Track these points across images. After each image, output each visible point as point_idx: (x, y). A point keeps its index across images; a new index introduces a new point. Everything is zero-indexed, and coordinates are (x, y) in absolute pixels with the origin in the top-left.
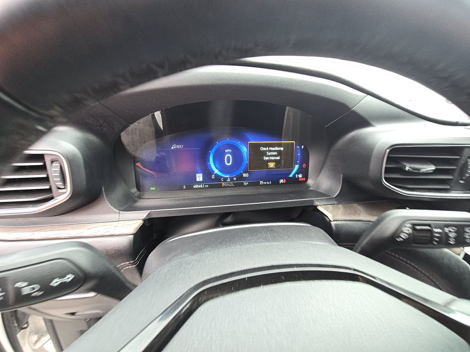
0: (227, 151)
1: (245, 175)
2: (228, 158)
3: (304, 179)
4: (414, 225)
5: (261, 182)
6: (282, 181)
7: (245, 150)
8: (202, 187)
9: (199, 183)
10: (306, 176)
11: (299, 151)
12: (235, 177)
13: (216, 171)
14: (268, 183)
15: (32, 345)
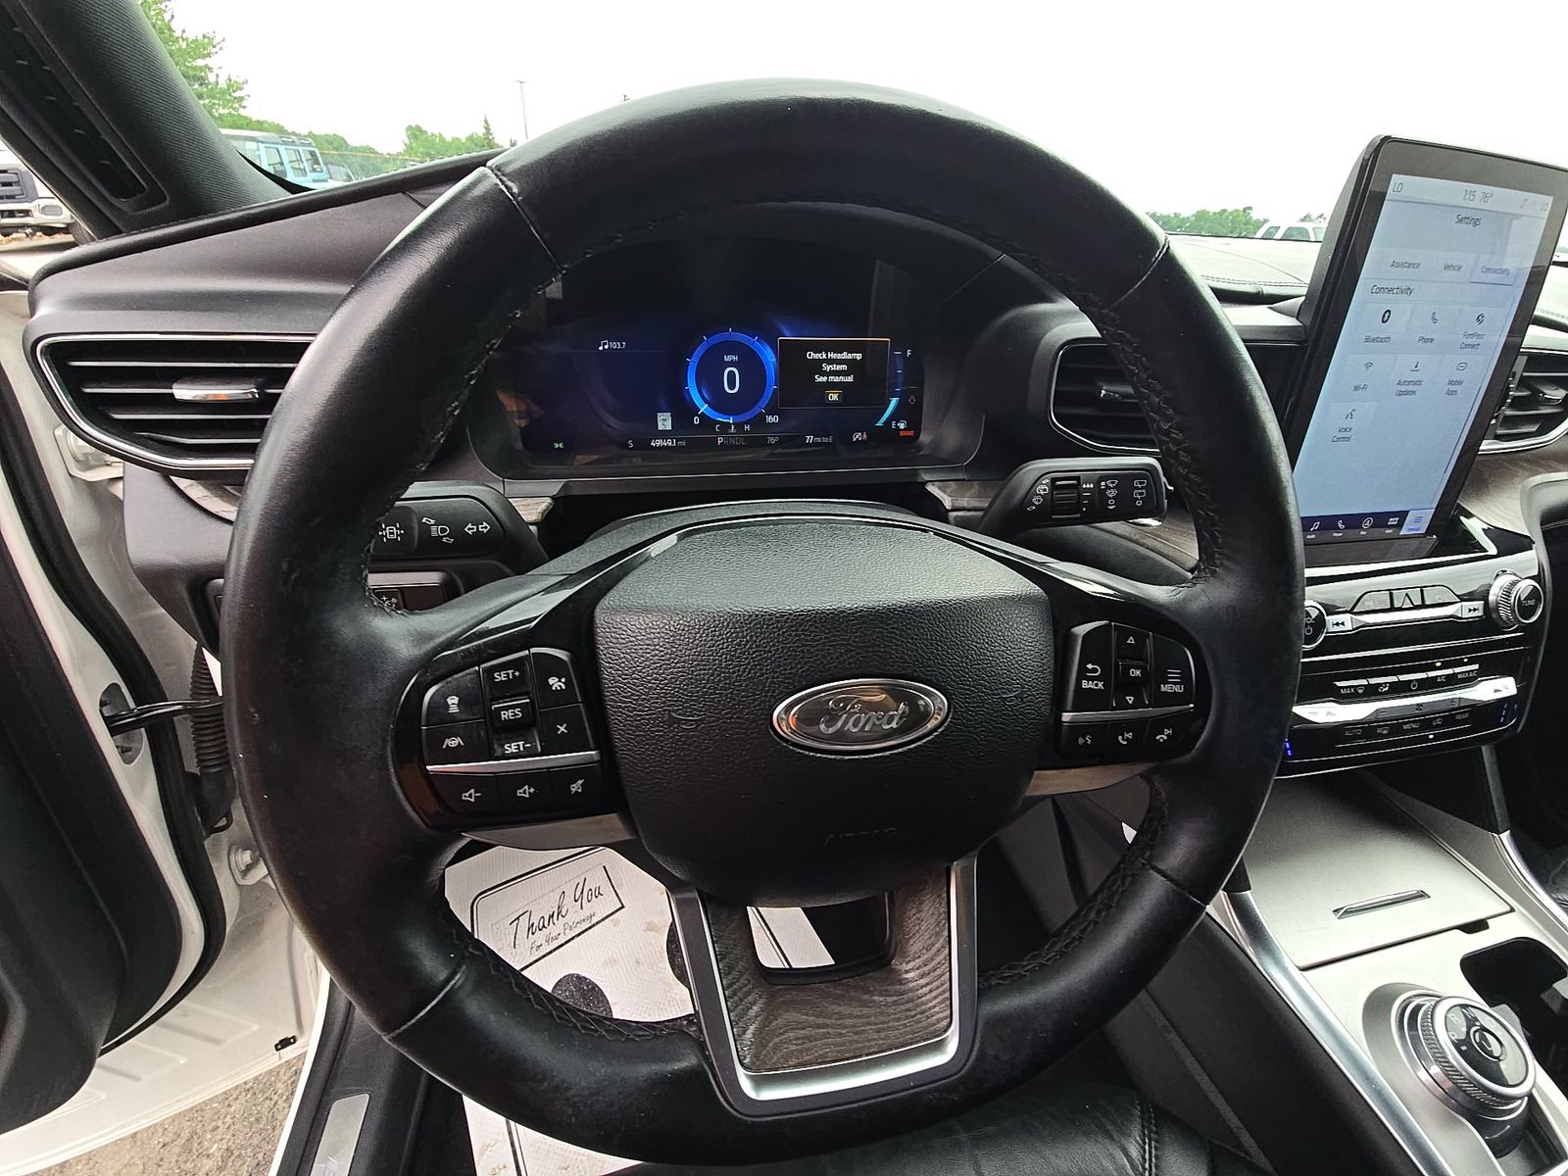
0: (727, 358)
1: (770, 419)
2: (731, 375)
3: (911, 433)
4: (1054, 480)
5: (810, 439)
6: (858, 436)
7: (769, 357)
8: (670, 444)
9: (664, 435)
10: (915, 425)
11: (899, 363)
12: (747, 423)
13: (704, 408)
14: (825, 440)
15: (238, 876)
